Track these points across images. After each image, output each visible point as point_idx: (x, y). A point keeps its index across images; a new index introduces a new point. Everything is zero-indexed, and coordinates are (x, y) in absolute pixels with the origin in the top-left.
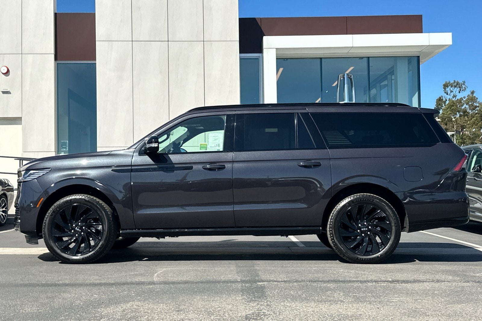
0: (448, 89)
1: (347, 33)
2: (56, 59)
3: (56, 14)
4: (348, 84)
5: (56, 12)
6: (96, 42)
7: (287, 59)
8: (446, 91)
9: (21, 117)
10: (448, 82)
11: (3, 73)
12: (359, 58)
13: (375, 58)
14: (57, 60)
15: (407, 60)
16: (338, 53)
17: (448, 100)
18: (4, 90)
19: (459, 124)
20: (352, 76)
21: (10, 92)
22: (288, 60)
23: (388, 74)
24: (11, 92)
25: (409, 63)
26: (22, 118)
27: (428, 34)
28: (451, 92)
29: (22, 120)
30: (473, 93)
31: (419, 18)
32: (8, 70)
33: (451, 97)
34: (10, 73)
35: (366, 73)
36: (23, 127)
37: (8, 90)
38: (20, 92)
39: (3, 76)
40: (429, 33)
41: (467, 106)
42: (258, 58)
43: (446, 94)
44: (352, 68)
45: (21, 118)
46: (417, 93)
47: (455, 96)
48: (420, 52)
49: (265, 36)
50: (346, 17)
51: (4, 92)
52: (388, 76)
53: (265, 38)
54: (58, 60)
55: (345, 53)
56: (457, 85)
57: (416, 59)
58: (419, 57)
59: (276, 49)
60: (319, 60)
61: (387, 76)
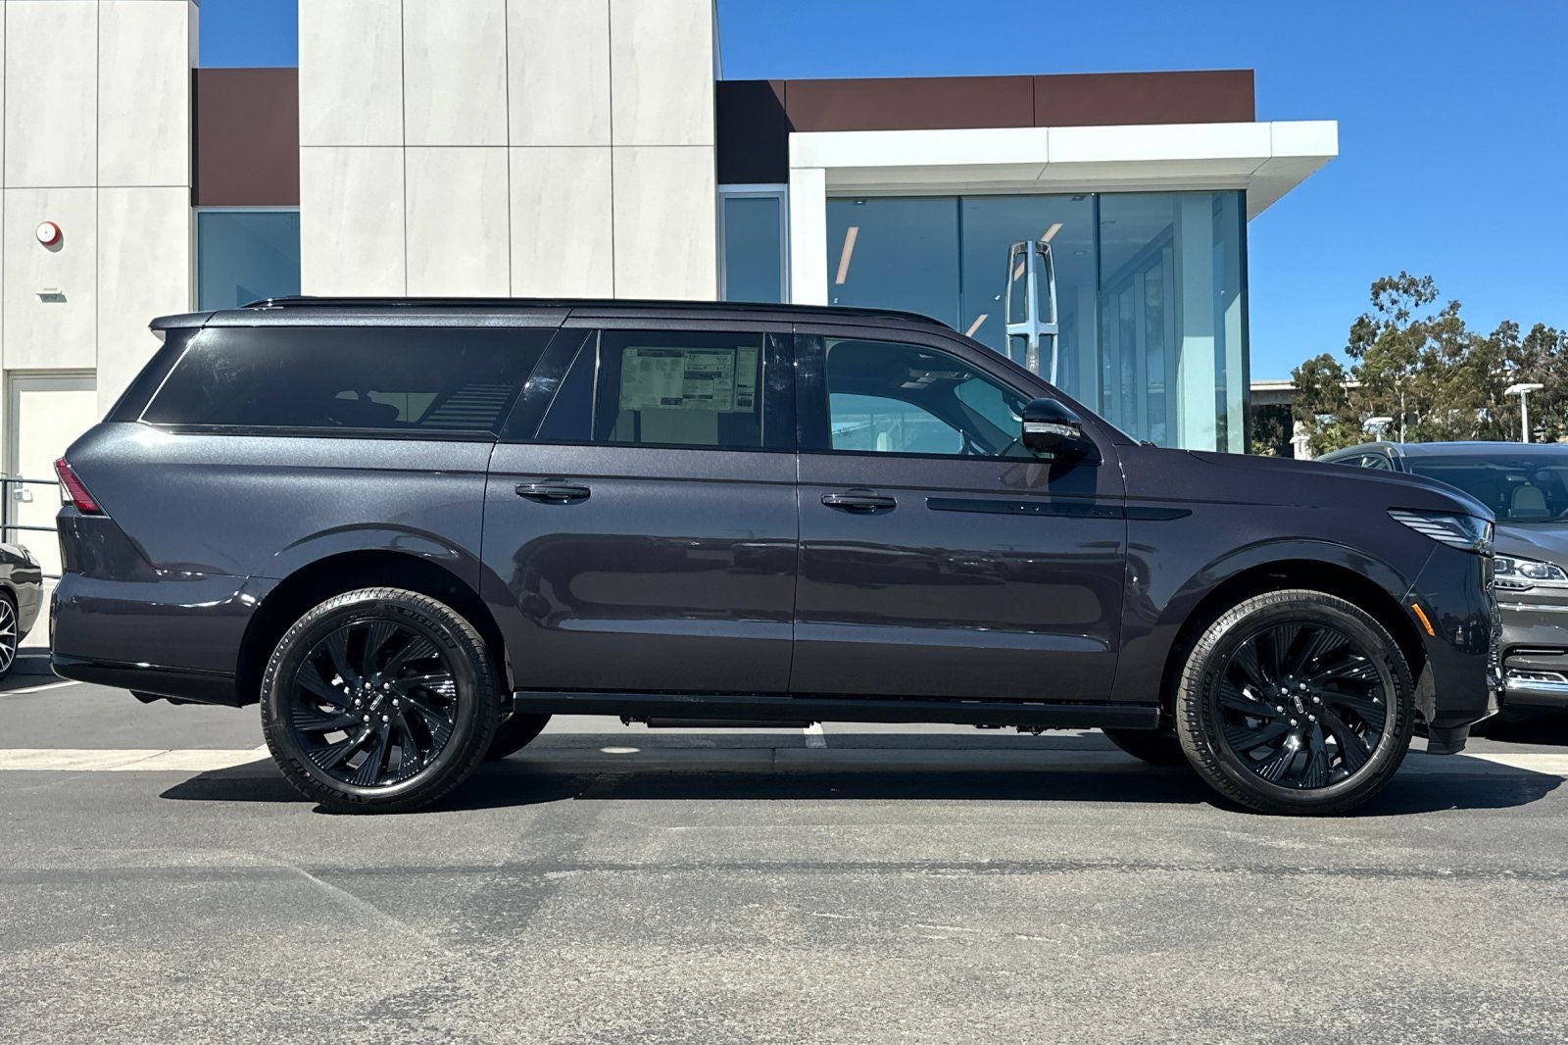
0: (1384, 298)
1: (1034, 123)
2: (195, 200)
3: (194, 74)
4: (1037, 271)
5: (197, 67)
6: (301, 149)
7: (864, 199)
8: (1378, 301)
9: (95, 369)
10: (1387, 279)
11: (42, 242)
12: (1071, 198)
13: (1115, 197)
14: (198, 204)
15: (1210, 203)
16: (1009, 182)
17: (1382, 325)
18: (45, 289)
19: (1412, 394)
20: (1050, 248)
21: (63, 296)
22: (868, 202)
23: (1163, 247)
24: (66, 297)
25: (1217, 212)
26: (98, 371)
27: (1269, 123)
28: (1394, 302)
29: (98, 376)
30: (1455, 306)
31: (1243, 80)
32: (58, 235)
33: (1392, 318)
34: (65, 243)
35: (1091, 242)
36: (99, 396)
37: (58, 292)
38: (90, 297)
39: (45, 250)
40: (1271, 122)
41: (1436, 345)
42: (778, 198)
43: (1377, 308)
44: (1056, 228)
45: (93, 372)
46: (1239, 297)
47: (1402, 315)
48: (1247, 177)
49: (795, 131)
50: (1033, 77)
51: (46, 298)
52: (1164, 250)
53: (794, 138)
54: (200, 202)
55: (1028, 182)
56: (1410, 287)
57: (1236, 198)
58: (1244, 192)
59: (826, 168)
60: (954, 203)
61: (1160, 251)
